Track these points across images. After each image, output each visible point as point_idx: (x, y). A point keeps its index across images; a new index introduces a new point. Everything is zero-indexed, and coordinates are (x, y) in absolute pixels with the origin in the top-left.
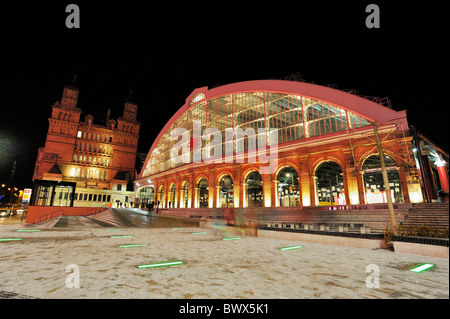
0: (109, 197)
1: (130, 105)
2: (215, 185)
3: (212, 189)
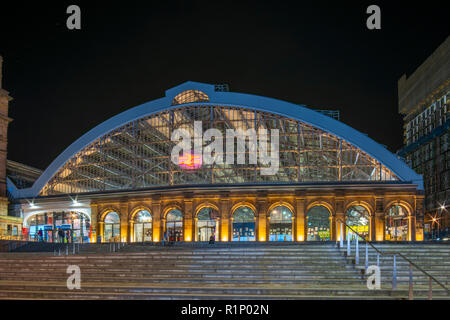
2: (230, 217)
3: (225, 221)
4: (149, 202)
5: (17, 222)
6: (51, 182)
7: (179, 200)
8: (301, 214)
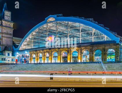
0: (5, 59)
1: (7, 12)
2: (61, 55)
3: (59, 56)
4: (41, 51)
5: (14, 58)
7: (48, 51)
8: (80, 53)
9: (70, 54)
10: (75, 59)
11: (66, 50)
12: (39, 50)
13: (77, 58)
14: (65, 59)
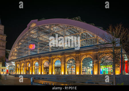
2: (41, 65)
3: (40, 67)
5: (5, 68)
6: (11, 57)
7: (29, 60)
8: (63, 63)
9: (52, 64)
10: (58, 70)
11: (47, 59)
12: (22, 60)
13: (60, 69)
14: (47, 70)
